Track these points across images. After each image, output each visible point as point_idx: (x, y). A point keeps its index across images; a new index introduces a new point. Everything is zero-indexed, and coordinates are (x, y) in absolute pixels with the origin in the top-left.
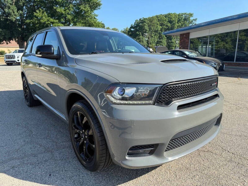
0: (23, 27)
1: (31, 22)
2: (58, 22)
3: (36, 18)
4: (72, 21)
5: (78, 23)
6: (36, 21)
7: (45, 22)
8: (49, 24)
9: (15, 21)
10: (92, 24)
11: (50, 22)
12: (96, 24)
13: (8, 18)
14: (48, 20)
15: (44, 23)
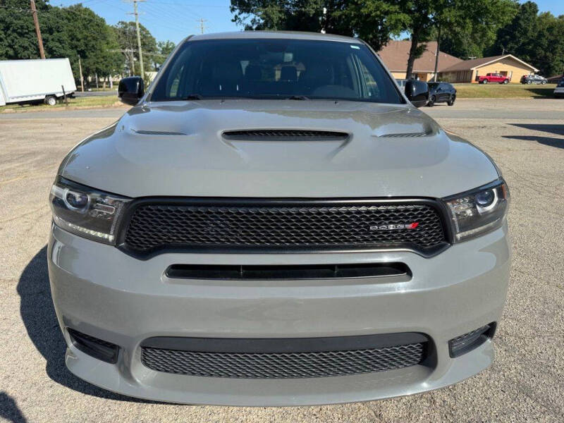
0: (329, 26)
1: (344, 14)
2: (398, 10)
3: (353, 6)
4: (433, 6)
5: (447, 10)
6: (353, 13)
7: (371, 12)
8: (377, 16)
9: (314, 15)
10: (486, 7)
11: (381, 11)
12: (497, 7)
13: (303, 9)
14: (377, 8)
15: (368, 15)
